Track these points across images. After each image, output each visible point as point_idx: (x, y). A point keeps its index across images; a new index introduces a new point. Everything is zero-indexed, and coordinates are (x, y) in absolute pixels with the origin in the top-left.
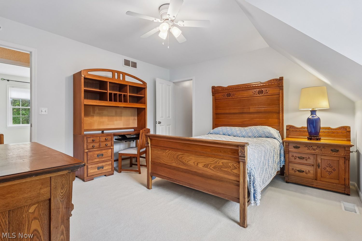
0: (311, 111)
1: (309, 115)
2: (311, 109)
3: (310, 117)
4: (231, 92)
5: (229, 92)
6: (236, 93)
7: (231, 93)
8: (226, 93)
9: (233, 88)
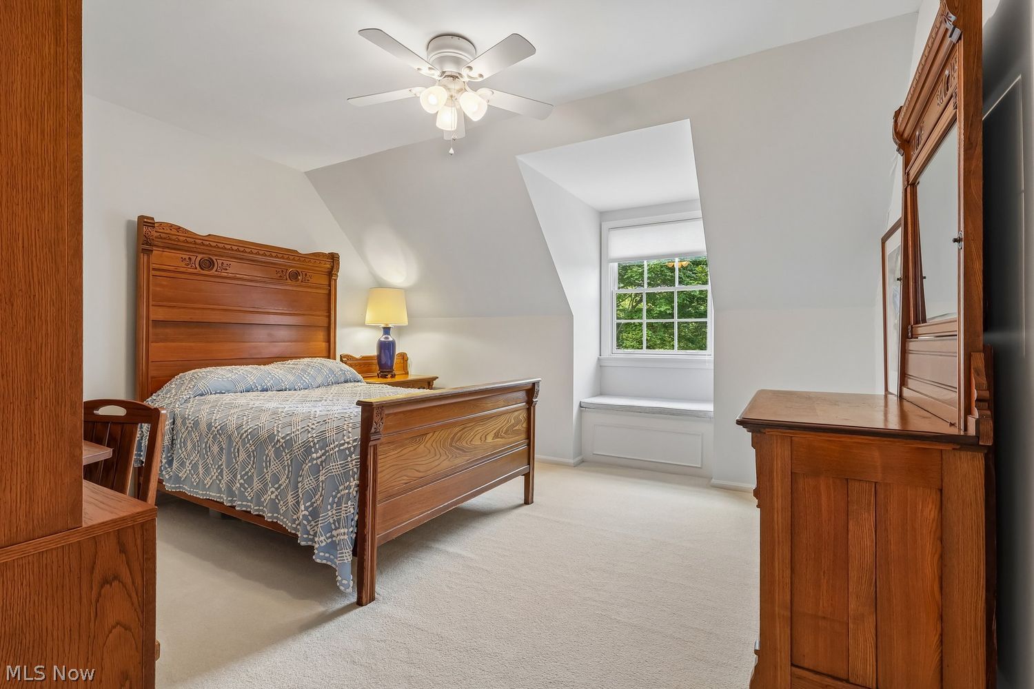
0: (384, 328)
1: (380, 336)
2: (383, 326)
3: (383, 339)
4: (216, 255)
5: (209, 254)
6: (230, 263)
7: (215, 261)
8: (200, 257)
9: (229, 247)
